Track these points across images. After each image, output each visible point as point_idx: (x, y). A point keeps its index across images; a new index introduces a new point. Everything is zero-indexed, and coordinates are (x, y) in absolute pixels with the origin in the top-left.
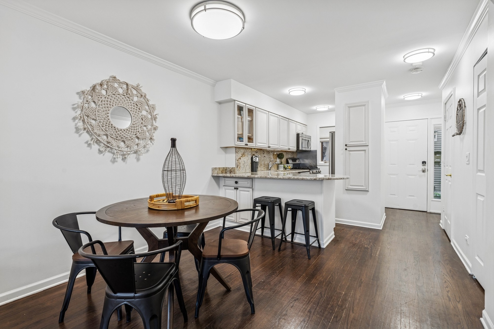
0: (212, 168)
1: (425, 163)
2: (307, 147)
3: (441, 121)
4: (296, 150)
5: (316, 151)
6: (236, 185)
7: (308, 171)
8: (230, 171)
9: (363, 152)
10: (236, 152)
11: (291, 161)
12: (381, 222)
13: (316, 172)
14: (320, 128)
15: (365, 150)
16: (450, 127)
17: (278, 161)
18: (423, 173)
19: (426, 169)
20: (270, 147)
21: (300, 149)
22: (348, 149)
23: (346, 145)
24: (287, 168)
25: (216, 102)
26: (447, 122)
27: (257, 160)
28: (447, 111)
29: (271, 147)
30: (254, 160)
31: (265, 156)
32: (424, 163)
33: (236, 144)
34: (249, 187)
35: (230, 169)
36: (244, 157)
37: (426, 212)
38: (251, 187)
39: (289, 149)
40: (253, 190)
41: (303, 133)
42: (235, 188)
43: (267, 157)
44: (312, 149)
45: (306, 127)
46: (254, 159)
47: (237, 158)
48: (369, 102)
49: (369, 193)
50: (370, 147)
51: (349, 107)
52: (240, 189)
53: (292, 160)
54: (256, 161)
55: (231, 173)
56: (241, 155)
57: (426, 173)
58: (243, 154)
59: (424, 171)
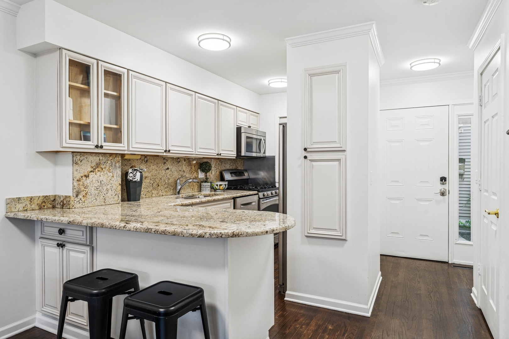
0: (7, 199)
1: (445, 181)
2: (258, 151)
3: (474, 109)
4: (236, 156)
5: (273, 158)
6: (62, 238)
7: (255, 195)
8: (61, 203)
9: (336, 163)
10: (75, 163)
11: (230, 175)
12: (368, 301)
13: (272, 194)
14: (280, 118)
15: (340, 160)
16: (493, 117)
17: (201, 175)
18: (442, 197)
19: (446, 190)
20: (169, 151)
21: (243, 154)
22: (310, 156)
23: (305, 149)
24: (217, 189)
25: (20, 50)
26: (485, 107)
27: (138, 178)
28: (485, 88)
29: (171, 152)
30: (131, 179)
31: (168, 169)
32: (443, 179)
33: (65, 145)
34: (85, 242)
35: (62, 199)
36: (98, 174)
37: (447, 263)
38: (88, 243)
39: (218, 154)
40: (92, 250)
41: (249, 127)
42: (59, 245)
43: (173, 170)
44: (268, 154)
45: (257, 116)
46: (131, 175)
47: (78, 176)
48: (346, 66)
49: (347, 244)
50: (348, 153)
51: (311, 75)
52: (68, 246)
53: (231, 173)
54: (134, 180)
55: (63, 208)
56: (90, 169)
57: (446, 197)
58: (97, 167)
59: (443, 194)
